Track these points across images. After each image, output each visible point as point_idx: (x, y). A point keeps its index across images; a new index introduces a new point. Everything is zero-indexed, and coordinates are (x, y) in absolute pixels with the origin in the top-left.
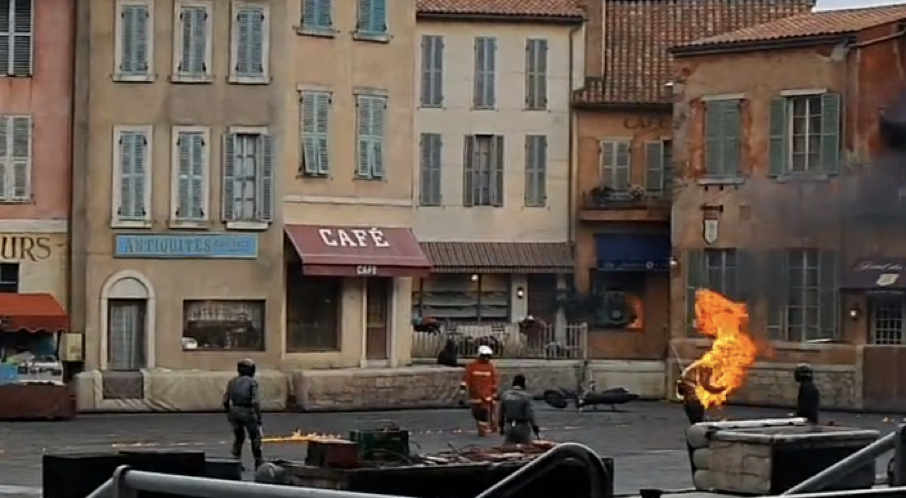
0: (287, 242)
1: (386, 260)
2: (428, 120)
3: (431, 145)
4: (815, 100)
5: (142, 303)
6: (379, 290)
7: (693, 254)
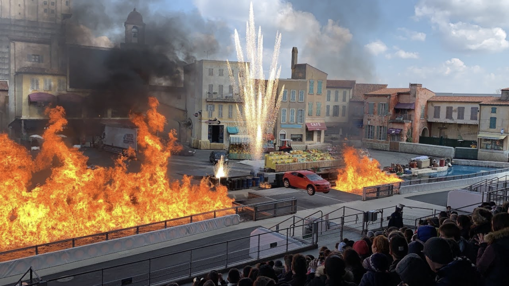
0: (306, 126)
1: (321, 128)
2: (328, 103)
3: (328, 107)
4: (385, 104)
5: (285, 135)
6: (319, 132)
7: (366, 126)
